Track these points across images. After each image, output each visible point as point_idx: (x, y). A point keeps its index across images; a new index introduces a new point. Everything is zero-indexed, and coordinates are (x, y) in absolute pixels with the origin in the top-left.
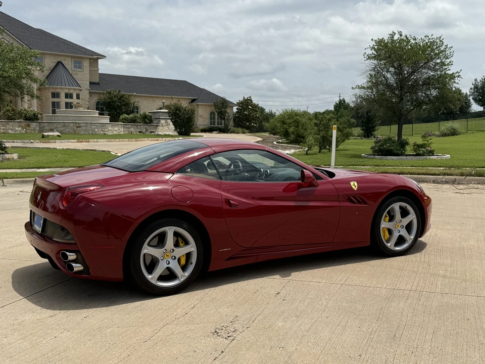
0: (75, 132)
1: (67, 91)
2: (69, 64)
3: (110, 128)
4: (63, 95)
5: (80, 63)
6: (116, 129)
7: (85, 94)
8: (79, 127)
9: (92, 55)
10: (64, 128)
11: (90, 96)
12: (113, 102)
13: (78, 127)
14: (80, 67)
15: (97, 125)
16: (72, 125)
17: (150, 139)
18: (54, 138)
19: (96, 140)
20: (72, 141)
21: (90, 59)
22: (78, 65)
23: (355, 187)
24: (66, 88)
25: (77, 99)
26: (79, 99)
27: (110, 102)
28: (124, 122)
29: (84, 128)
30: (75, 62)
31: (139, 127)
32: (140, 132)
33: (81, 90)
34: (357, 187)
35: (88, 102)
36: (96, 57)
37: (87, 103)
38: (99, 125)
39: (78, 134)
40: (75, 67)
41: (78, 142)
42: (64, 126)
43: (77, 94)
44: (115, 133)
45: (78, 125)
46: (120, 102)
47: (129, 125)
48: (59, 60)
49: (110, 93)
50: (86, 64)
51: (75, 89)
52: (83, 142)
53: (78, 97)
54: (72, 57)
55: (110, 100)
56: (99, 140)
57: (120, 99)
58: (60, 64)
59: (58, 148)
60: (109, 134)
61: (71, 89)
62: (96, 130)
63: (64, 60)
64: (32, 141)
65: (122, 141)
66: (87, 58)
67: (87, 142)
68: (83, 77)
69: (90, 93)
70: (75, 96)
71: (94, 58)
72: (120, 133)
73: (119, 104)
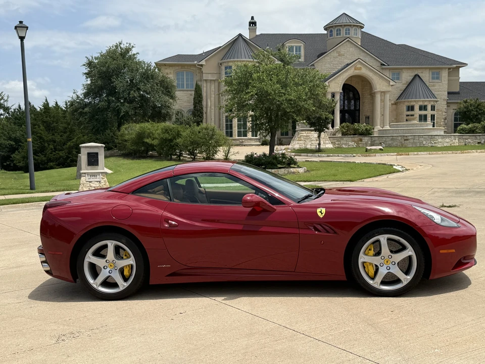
0: (402, 145)
1: (421, 103)
2: (426, 76)
3: (440, 140)
4: (417, 108)
5: (438, 74)
6: (447, 140)
7: (442, 105)
8: (407, 140)
9: (451, 65)
10: (392, 142)
11: (448, 106)
12: (468, 111)
13: (405, 140)
14: (438, 78)
15: (426, 137)
16: (400, 138)
17: (479, 151)
18: (376, 151)
19: (416, 153)
20: (392, 154)
21: (449, 69)
22: (437, 77)
23: (322, 214)
24: (421, 101)
25: (432, 110)
26: (434, 110)
27: (465, 112)
28: (461, 133)
29: (412, 141)
30: (433, 74)
31: (478, 137)
32: (479, 143)
33: (437, 101)
34: (323, 215)
35: (445, 112)
36: (455, 66)
37: (444, 114)
38: (427, 137)
39: (405, 147)
40: (433, 78)
41: (397, 155)
42: (392, 139)
43: (432, 106)
44: (445, 145)
45: (405, 138)
46: (477, 111)
47: (466, 136)
48: (416, 73)
49: (466, 102)
50: (445, 74)
51: (429, 101)
52: (402, 155)
53: (433, 108)
54: (430, 69)
55: (465, 110)
56: (419, 153)
57: (477, 107)
58: (417, 77)
59: (357, 162)
60: (439, 146)
61: (426, 101)
62: (424, 142)
63: (422, 73)
64: (355, 155)
65: (446, 154)
66: (445, 68)
67: (406, 155)
68: (441, 88)
69: (448, 103)
70: (429, 108)
71: (454, 67)
72: (452, 145)
73: (475, 113)
